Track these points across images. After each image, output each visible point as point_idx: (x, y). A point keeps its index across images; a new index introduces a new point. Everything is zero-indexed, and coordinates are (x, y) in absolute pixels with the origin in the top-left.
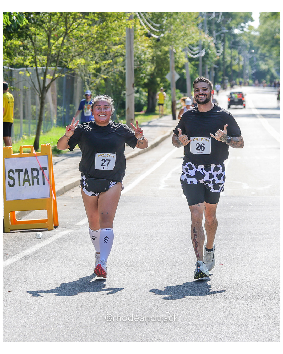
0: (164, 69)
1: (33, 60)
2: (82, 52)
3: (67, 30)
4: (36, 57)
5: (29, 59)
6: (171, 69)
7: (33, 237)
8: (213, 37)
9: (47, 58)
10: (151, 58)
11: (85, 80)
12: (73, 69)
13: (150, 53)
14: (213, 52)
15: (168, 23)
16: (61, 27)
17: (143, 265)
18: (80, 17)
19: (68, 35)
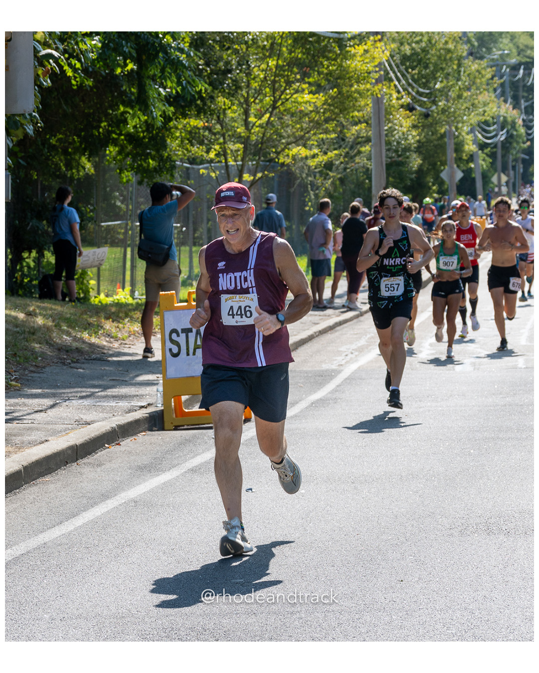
0: (439, 163)
1: (220, 150)
2: (302, 137)
3: (275, 102)
4: (226, 145)
5: (215, 150)
6: (448, 163)
7: (209, 436)
8: (520, 108)
9: (244, 148)
10: (415, 145)
11: (307, 183)
12: (285, 163)
13: (414, 137)
14: (520, 133)
15: (444, 87)
16: (266, 96)
17: (380, 481)
18: (298, 81)
19: (278, 110)
